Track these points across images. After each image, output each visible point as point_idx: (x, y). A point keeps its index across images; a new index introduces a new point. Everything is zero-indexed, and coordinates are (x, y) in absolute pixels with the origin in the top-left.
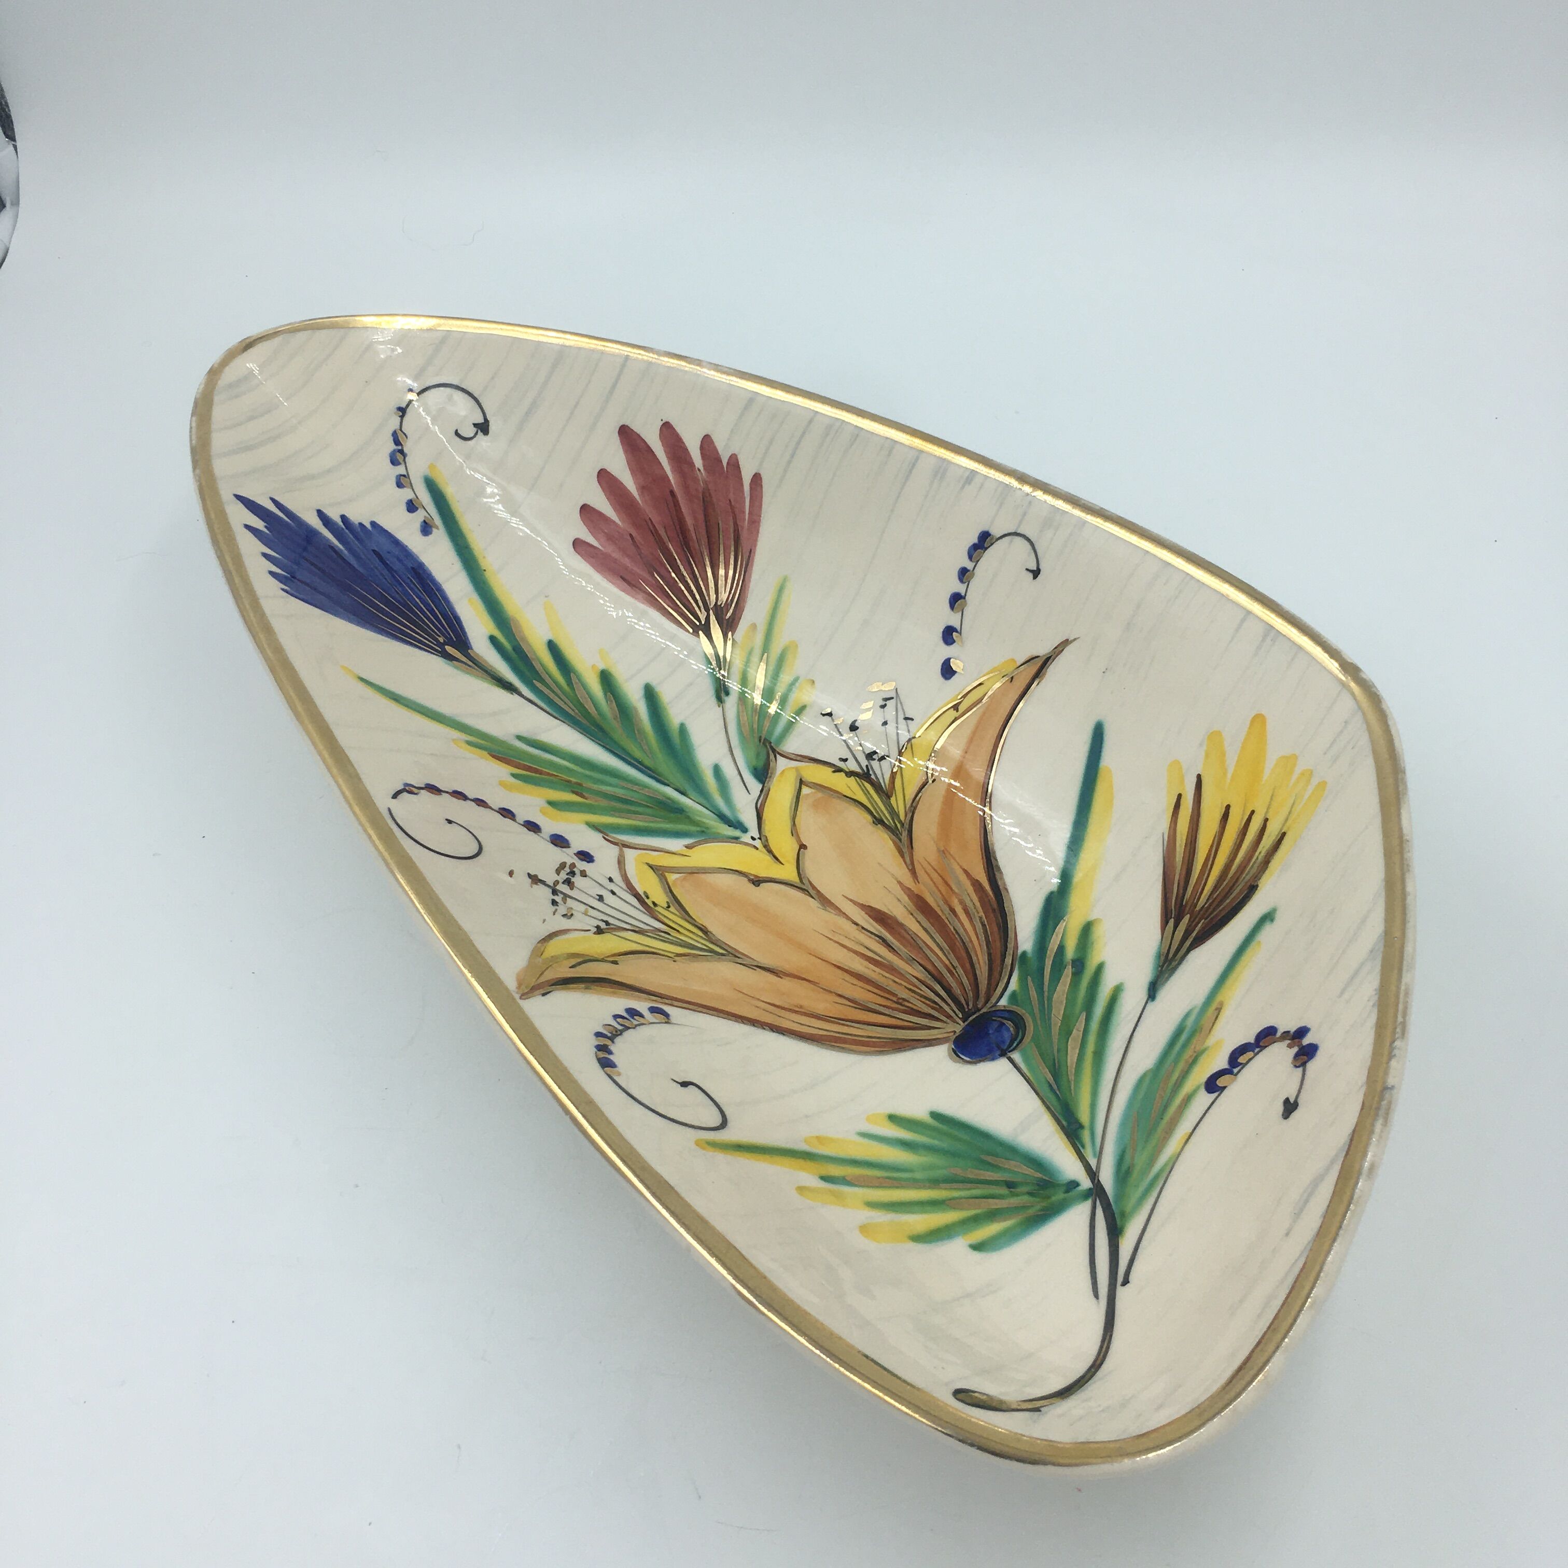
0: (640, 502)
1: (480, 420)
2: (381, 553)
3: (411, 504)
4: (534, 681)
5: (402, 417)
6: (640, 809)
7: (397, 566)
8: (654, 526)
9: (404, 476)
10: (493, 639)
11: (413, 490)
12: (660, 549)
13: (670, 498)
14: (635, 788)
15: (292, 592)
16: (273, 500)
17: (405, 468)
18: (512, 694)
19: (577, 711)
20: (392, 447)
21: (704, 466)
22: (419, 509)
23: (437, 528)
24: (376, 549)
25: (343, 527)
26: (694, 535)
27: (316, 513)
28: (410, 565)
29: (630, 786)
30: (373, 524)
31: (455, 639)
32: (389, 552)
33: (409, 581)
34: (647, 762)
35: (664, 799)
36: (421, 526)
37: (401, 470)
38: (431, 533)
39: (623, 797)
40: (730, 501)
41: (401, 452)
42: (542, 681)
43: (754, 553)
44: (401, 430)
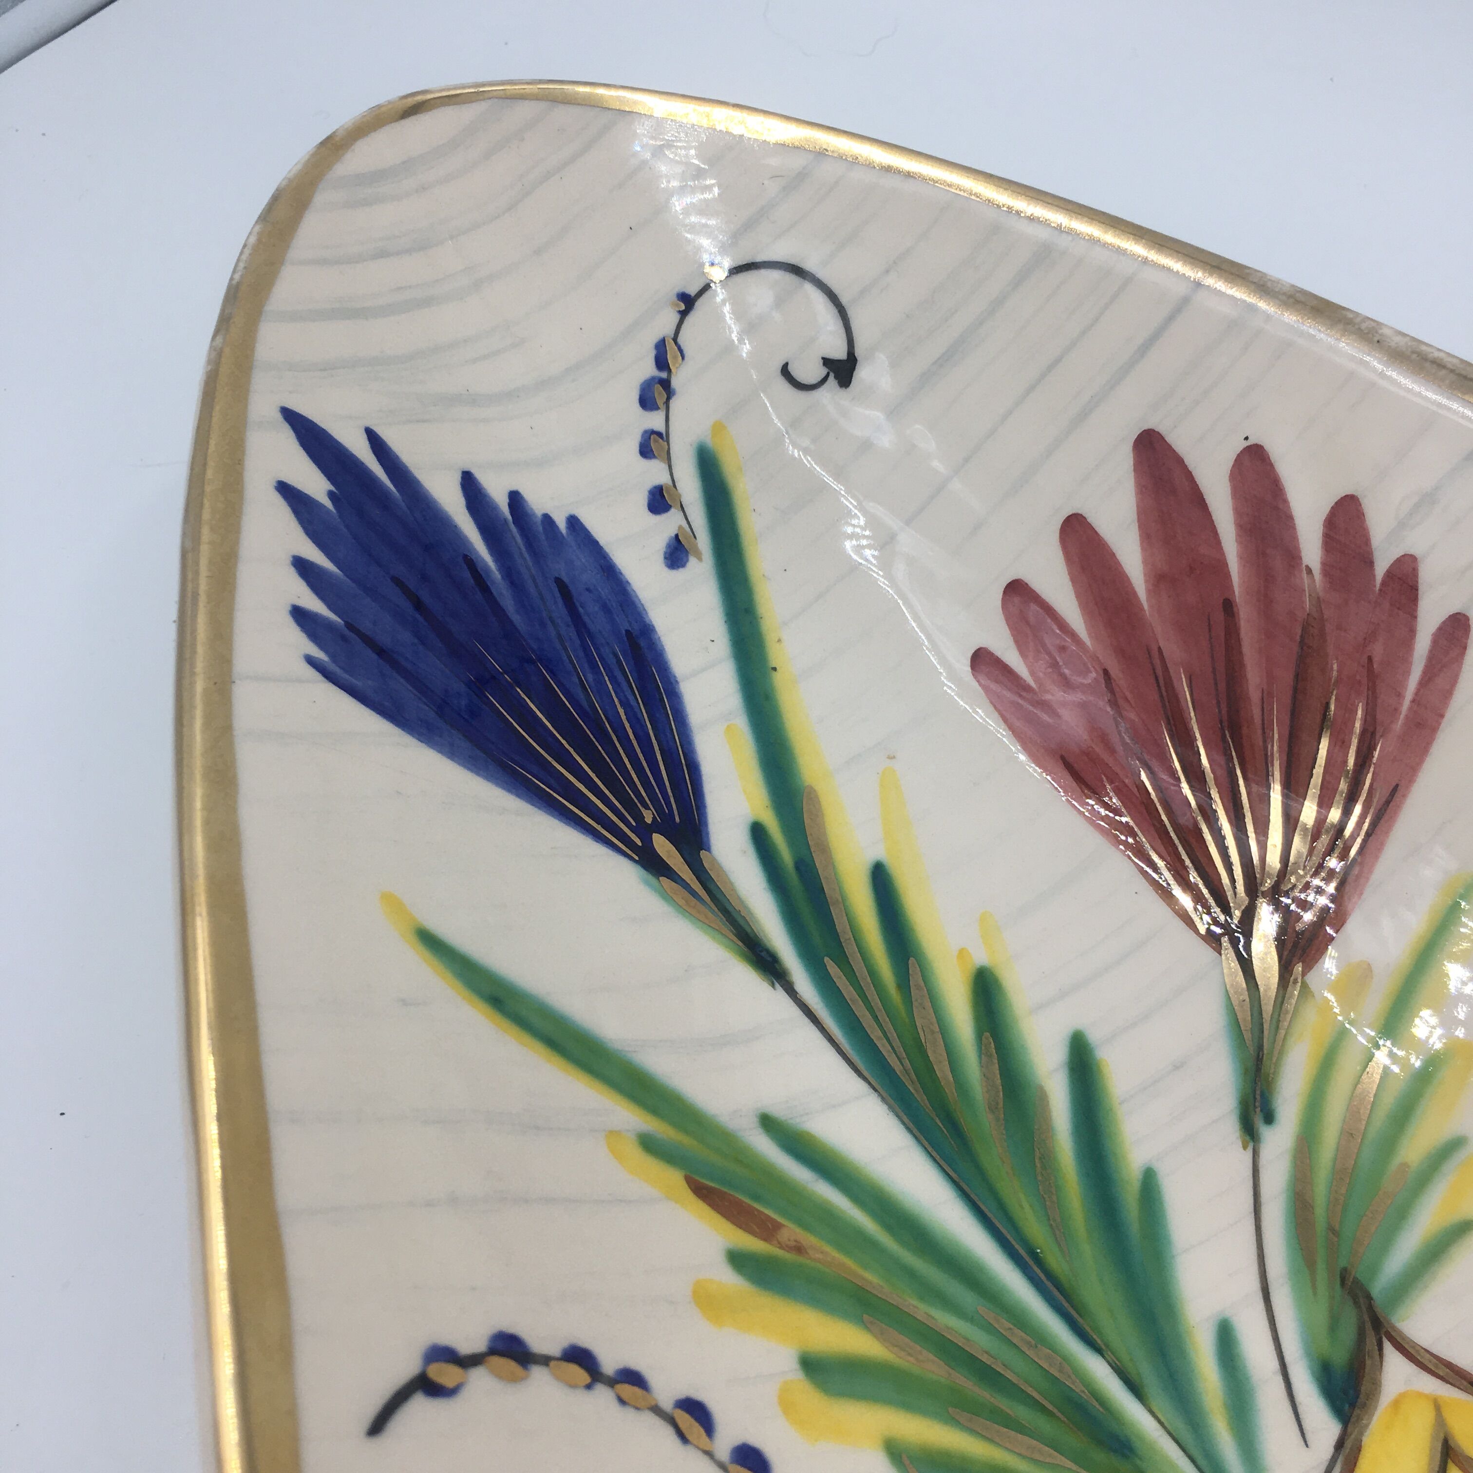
0: (1146, 606)
1: (839, 352)
2: (571, 587)
3: (658, 497)
4: (826, 959)
5: (684, 314)
6: (1021, 1412)
7: (598, 623)
8: (1166, 669)
9: (659, 434)
10: (758, 833)
11: (670, 467)
12: (1168, 723)
13: (1219, 617)
14: (1018, 1335)
15: (333, 667)
16: (373, 437)
17: (664, 417)
18: (773, 986)
19: (907, 1062)
20: (648, 369)
21: (1324, 564)
22: (673, 510)
23: (700, 559)
24: (566, 579)
25: (510, 518)
26: (1256, 712)
27: (457, 478)
28: (624, 626)
29: (1003, 1324)
30: (573, 522)
31: (677, 819)
32: (588, 590)
33: (614, 661)
34: (1055, 1260)
35: (1086, 1396)
36: (669, 546)
37: (655, 420)
38: (683, 565)
39: (985, 1358)
40: (1370, 659)
41: (666, 385)
42: (843, 960)
43: (1404, 796)
44: (675, 340)
